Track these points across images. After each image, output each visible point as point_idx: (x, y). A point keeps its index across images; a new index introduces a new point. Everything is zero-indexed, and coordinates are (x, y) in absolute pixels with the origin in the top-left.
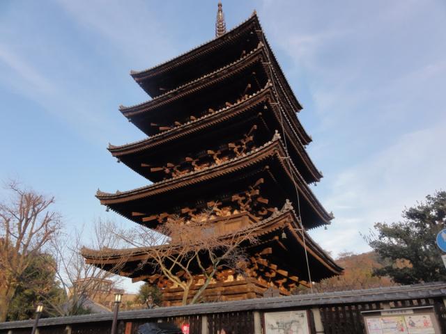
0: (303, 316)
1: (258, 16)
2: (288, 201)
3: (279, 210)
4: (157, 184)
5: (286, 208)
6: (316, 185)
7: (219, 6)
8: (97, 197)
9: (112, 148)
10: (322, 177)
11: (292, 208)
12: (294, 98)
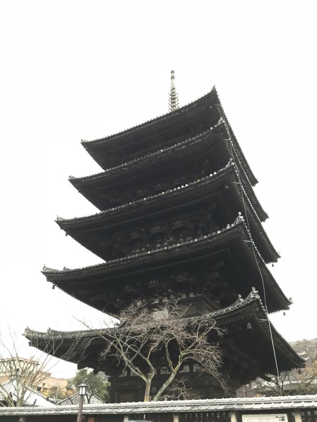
0: (283, 420)
1: (217, 90)
2: (253, 288)
3: (244, 297)
4: (110, 262)
5: (252, 296)
6: (273, 266)
7: (171, 73)
8: (44, 273)
9: (60, 220)
10: (279, 257)
11: (258, 297)
12: (250, 172)
